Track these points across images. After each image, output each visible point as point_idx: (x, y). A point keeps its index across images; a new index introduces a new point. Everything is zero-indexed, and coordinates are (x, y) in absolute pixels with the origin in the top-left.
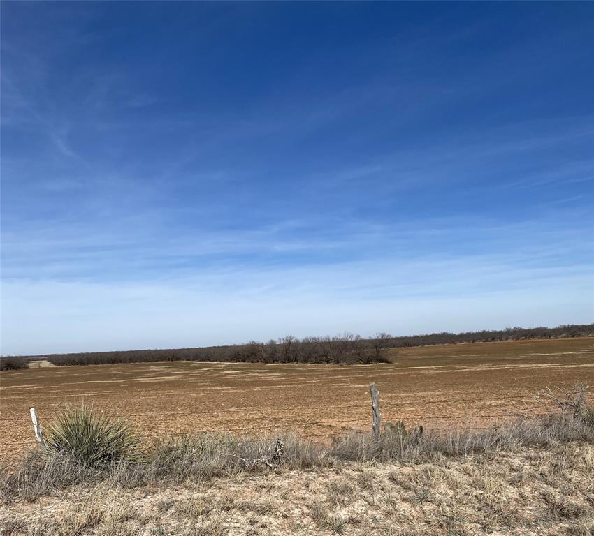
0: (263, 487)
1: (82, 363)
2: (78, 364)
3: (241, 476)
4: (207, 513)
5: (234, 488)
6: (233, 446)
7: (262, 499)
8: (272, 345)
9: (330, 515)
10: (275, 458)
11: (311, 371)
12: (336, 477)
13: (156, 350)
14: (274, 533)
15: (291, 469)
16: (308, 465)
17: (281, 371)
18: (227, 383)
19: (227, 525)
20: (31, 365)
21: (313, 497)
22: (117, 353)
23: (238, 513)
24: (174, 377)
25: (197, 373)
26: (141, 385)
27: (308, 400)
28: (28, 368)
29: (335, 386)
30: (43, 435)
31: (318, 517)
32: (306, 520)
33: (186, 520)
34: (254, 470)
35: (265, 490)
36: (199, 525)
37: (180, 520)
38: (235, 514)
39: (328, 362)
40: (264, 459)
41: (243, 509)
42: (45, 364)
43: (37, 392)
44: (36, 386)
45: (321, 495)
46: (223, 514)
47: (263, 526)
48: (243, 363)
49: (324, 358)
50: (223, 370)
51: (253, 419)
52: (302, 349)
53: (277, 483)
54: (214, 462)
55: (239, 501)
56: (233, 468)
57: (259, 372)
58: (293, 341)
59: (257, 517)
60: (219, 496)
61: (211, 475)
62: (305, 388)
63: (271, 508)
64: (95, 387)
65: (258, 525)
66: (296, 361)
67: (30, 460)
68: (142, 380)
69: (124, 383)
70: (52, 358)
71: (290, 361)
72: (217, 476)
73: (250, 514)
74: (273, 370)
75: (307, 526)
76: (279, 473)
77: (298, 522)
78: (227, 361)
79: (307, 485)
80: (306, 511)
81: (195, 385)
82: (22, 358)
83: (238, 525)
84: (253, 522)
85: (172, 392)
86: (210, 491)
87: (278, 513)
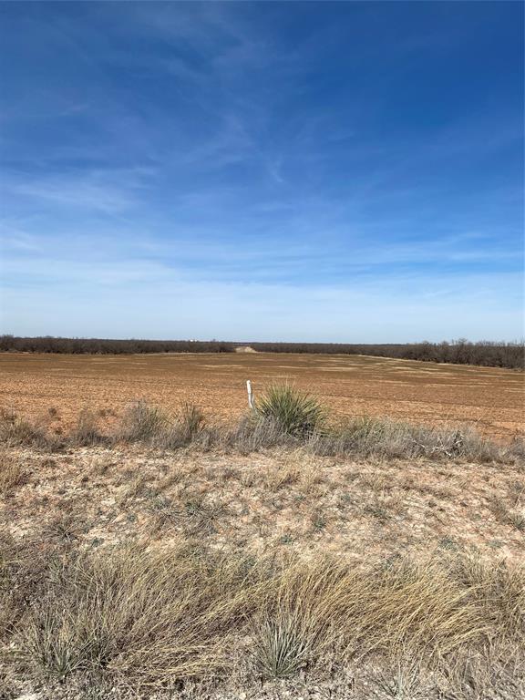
0: (442, 474)
1: (277, 351)
2: (273, 351)
3: (420, 461)
4: (388, 488)
5: (413, 471)
6: (412, 432)
7: (440, 485)
8: (445, 347)
9: (511, 511)
10: (454, 449)
11: (482, 373)
12: (517, 475)
13: (336, 345)
14: (452, 518)
15: (470, 461)
16: (488, 460)
17: (452, 371)
18: (398, 378)
19: (406, 503)
20: (238, 350)
21: (492, 491)
22: (304, 345)
23: (418, 494)
24: (350, 369)
25: (370, 366)
26: (322, 373)
27: (480, 401)
28: (235, 352)
29: (507, 390)
30: (254, 404)
31: (498, 510)
32: (485, 512)
33: (369, 492)
34: (433, 457)
35: (443, 477)
36: (380, 498)
37: (364, 491)
38: (415, 494)
39: (501, 366)
40: (443, 448)
41: (422, 491)
42: (248, 350)
43: (241, 371)
44: (241, 367)
45: (501, 491)
46: (403, 492)
47: (441, 510)
48: (414, 361)
49: (498, 362)
50: (395, 366)
51: (424, 413)
52: (475, 352)
53: (455, 472)
54: (395, 444)
55: (419, 483)
56: (413, 452)
57: (429, 370)
58: (466, 343)
59: (436, 501)
60: (400, 475)
61: (395, 456)
62: (476, 389)
63: (450, 495)
64: (287, 371)
65: (437, 508)
66: (469, 362)
67: (245, 422)
68: (324, 369)
69: (310, 370)
70: (253, 345)
71: (461, 362)
72: (398, 457)
73: (429, 497)
74: (444, 369)
75: (486, 518)
76: (458, 463)
77: (477, 512)
78: (399, 357)
79: (487, 479)
80: (485, 503)
81: (369, 376)
82: (231, 343)
83: (417, 505)
84: (432, 505)
85: (348, 381)
86: (391, 470)
87: (456, 501)
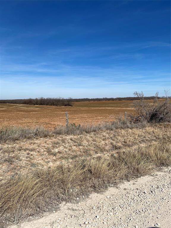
0: (32, 143)
3: (25, 140)
4: (13, 151)
5: (22, 144)
6: (23, 130)
7: (31, 147)
8: (36, 100)
9: (53, 151)
10: (36, 134)
11: (48, 108)
12: (55, 139)
14: (35, 157)
15: (41, 138)
16: (46, 136)
17: (39, 107)
18: (21, 111)
19: (20, 155)
21: (47, 146)
23: (24, 151)
24: (4, 109)
25: (12, 107)
27: (48, 116)
29: (56, 112)
31: (49, 152)
32: (45, 153)
33: (6, 154)
34: (29, 138)
35: (32, 144)
36: (10, 155)
37: (4, 154)
38: (23, 152)
39: (54, 105)
40: (32, 135)
41: (25, 150)
45: (50, 145)
46: (19, 152)
47: (31, 155)
48: (27, 105)
49: (53, 104)
50: (20, 107)
51: (30, 122)
52: (46, 101)
53: (36, 142)
54: (16, 136)
55: (24, 148)
56: (22, 137)
57: (32, 108)
58: (43, 98)
59: (30, 152)
60: (17, 146)
61: (15, 140)
62: (46, 113)
63: (34, 149)
65: (30, 154)
66: (44, 105)
71: (42, 104)
72: (17, 140)
73: (27, 151)
74: (37, 107)
75: (45, 154)
76: (37, 139)
77: (43, 153)
78: (22, 104)
79: (46, 142)
80: (45, 150)
81: (11, 111)
83: (23, 155)
84: (28, 154)
85: (3, 113)
86: (15, 145)
87: (36, 151)
